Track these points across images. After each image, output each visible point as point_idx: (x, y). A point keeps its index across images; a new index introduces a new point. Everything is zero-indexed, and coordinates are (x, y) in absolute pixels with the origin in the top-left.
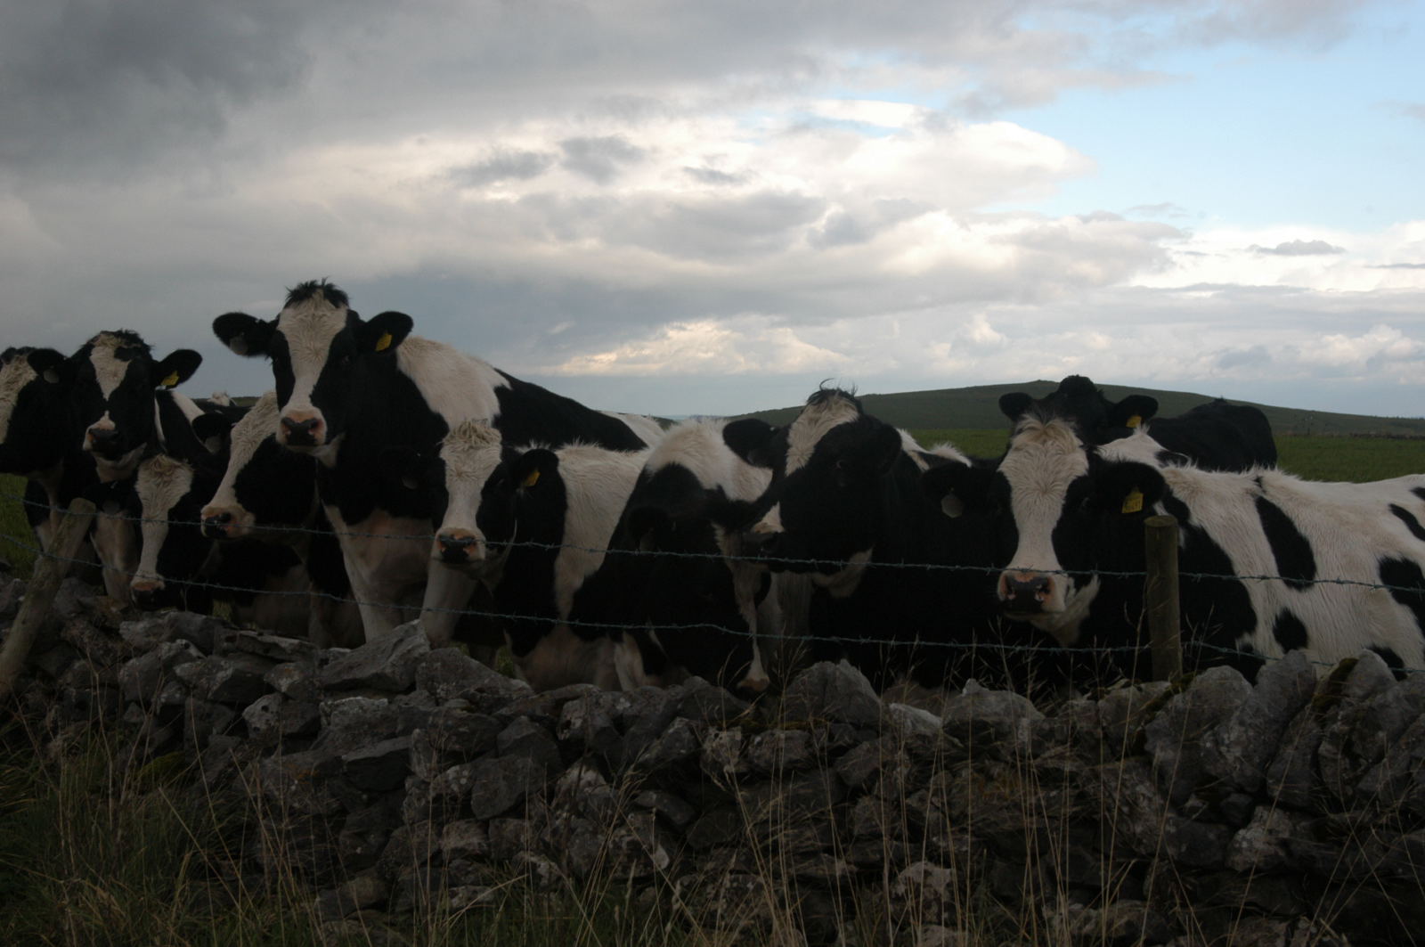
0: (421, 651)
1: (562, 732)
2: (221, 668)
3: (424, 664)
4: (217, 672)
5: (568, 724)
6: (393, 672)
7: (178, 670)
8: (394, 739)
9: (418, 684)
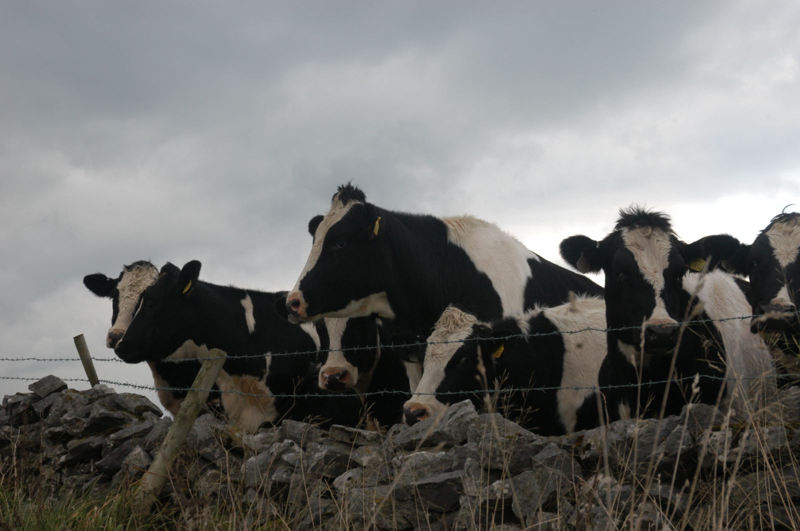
0: (472, 416)
1: (584, 453)
2: (317, 451)
3: (474, 425)
4: (314, 454)
5: (588, 447)
6: (450, 431)
7: (285, 457)
8: (450, 473)
9: (469, 439)
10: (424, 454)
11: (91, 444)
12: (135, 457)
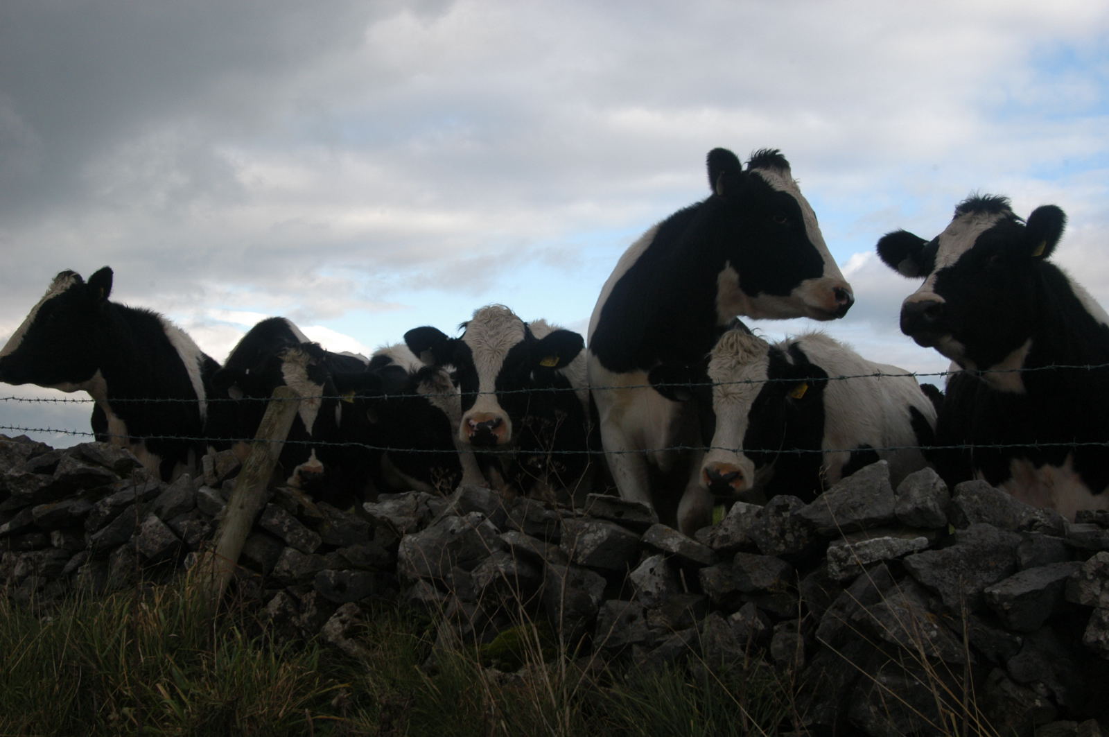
10: (887, 541)
11: (69, 510)
12: (150, 528)
